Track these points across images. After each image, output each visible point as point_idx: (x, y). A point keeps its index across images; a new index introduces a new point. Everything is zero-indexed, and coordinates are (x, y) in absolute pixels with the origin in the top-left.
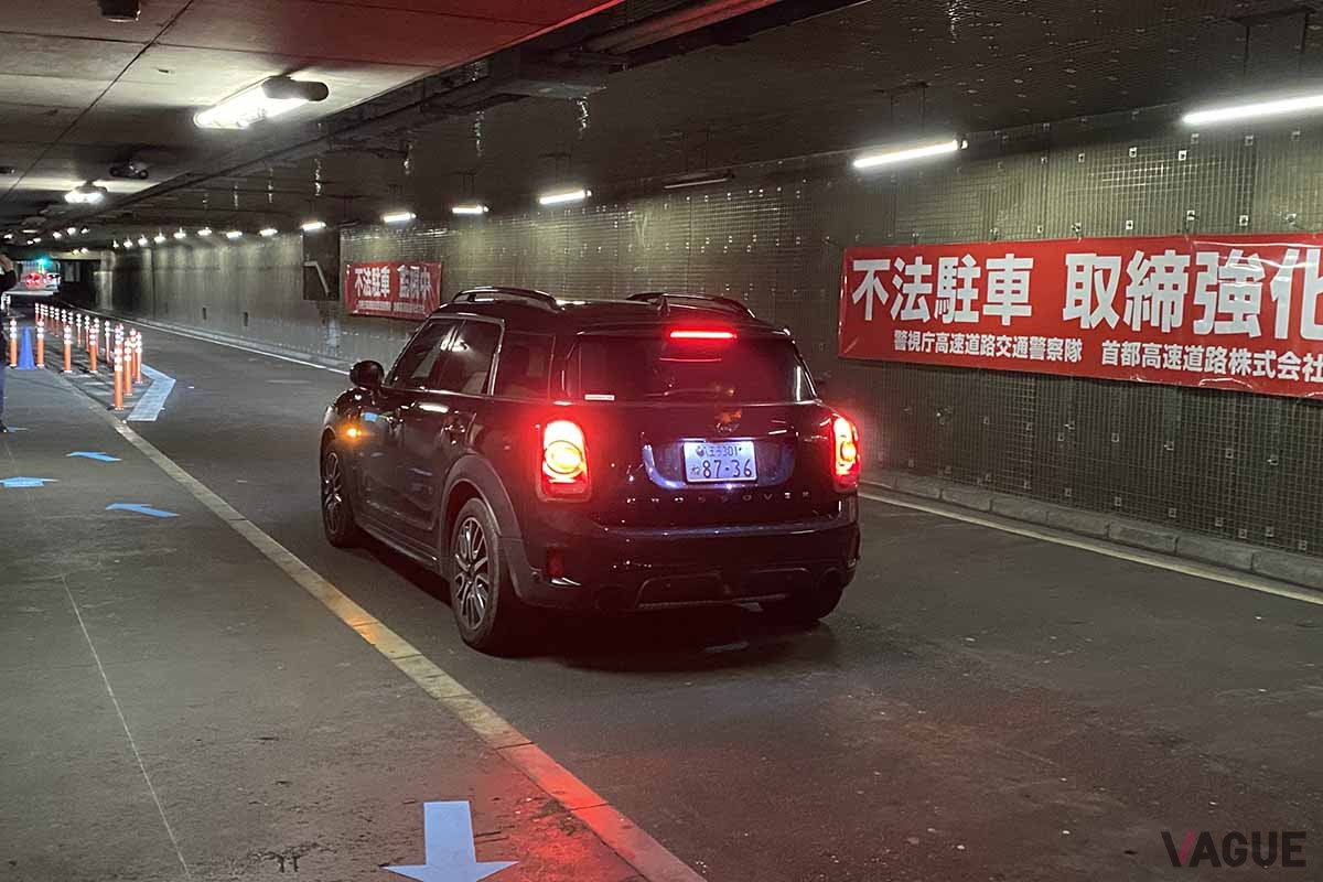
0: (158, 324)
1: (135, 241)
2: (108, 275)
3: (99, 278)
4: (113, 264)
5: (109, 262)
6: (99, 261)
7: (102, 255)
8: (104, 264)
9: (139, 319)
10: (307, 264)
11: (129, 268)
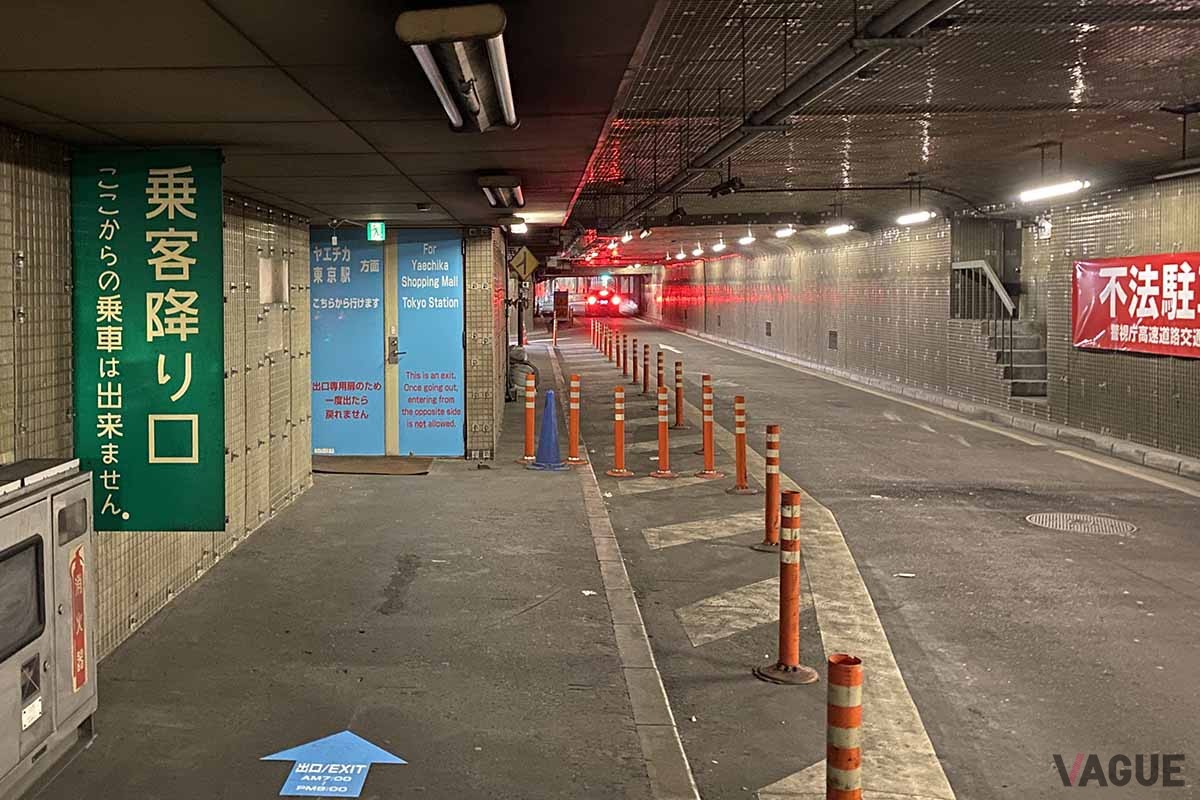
0: (710, 337)
1: (688, 251)
2: (658, 287)
3: (649, 290)
4: (663, 278)
5: (659, 275)
6: (649, 275)
7: (654, 270)
8: (654, 277)
9: (688, 330)
10: (956, 266)
11: (679, 281)
